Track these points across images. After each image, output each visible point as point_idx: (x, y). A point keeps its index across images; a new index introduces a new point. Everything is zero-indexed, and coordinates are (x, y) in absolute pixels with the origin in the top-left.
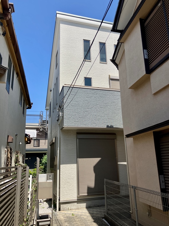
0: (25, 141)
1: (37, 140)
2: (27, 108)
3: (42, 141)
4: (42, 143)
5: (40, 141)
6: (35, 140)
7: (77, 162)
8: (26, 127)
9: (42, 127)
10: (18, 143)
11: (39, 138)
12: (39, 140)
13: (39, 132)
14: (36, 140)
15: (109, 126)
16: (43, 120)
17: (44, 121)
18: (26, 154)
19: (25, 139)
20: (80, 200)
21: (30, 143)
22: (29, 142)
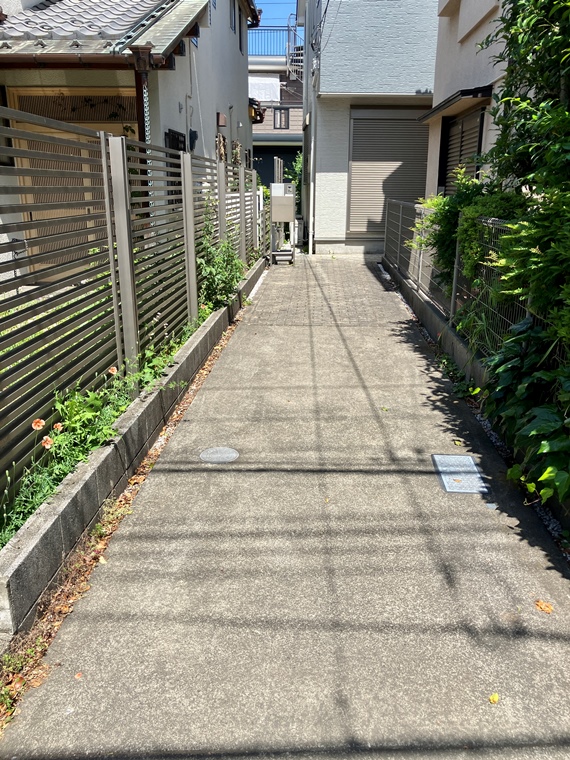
0: (251, 116)
1: (283, 108)
2: (250, 26)
3: (296, 114)
4: (296, 118)
5: (291, 113)
6: (276, 109)
7: (348, 170)
8: (251, 67)
9: (296, 68)
10: (235, 125)
11: (289, 103)
12: (287, 109)
13: (286, 86)
14: (280, 109)
15: (423, 90)
16: (298, 45)
17: (299, 49)
18: (254, 147)
19: (250, 113)
20: (351, 239)
21: (261, 121)
22: (259, 118)
